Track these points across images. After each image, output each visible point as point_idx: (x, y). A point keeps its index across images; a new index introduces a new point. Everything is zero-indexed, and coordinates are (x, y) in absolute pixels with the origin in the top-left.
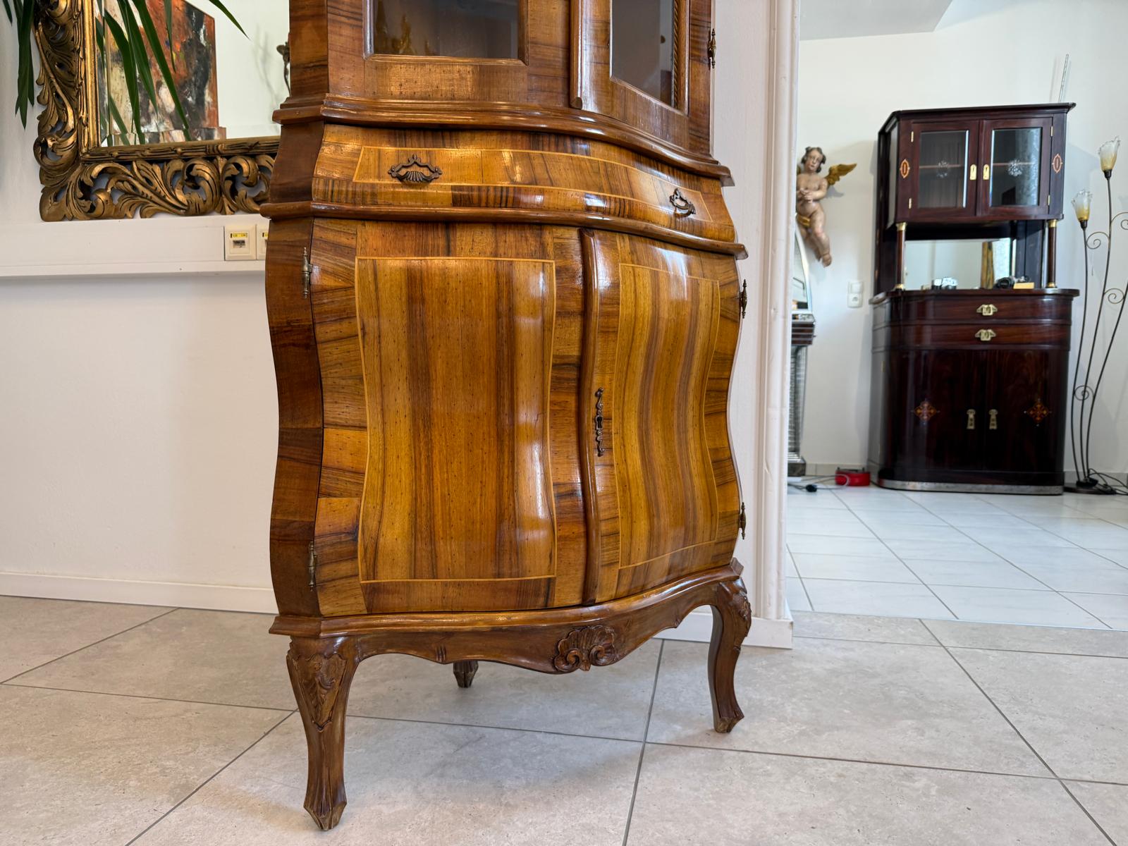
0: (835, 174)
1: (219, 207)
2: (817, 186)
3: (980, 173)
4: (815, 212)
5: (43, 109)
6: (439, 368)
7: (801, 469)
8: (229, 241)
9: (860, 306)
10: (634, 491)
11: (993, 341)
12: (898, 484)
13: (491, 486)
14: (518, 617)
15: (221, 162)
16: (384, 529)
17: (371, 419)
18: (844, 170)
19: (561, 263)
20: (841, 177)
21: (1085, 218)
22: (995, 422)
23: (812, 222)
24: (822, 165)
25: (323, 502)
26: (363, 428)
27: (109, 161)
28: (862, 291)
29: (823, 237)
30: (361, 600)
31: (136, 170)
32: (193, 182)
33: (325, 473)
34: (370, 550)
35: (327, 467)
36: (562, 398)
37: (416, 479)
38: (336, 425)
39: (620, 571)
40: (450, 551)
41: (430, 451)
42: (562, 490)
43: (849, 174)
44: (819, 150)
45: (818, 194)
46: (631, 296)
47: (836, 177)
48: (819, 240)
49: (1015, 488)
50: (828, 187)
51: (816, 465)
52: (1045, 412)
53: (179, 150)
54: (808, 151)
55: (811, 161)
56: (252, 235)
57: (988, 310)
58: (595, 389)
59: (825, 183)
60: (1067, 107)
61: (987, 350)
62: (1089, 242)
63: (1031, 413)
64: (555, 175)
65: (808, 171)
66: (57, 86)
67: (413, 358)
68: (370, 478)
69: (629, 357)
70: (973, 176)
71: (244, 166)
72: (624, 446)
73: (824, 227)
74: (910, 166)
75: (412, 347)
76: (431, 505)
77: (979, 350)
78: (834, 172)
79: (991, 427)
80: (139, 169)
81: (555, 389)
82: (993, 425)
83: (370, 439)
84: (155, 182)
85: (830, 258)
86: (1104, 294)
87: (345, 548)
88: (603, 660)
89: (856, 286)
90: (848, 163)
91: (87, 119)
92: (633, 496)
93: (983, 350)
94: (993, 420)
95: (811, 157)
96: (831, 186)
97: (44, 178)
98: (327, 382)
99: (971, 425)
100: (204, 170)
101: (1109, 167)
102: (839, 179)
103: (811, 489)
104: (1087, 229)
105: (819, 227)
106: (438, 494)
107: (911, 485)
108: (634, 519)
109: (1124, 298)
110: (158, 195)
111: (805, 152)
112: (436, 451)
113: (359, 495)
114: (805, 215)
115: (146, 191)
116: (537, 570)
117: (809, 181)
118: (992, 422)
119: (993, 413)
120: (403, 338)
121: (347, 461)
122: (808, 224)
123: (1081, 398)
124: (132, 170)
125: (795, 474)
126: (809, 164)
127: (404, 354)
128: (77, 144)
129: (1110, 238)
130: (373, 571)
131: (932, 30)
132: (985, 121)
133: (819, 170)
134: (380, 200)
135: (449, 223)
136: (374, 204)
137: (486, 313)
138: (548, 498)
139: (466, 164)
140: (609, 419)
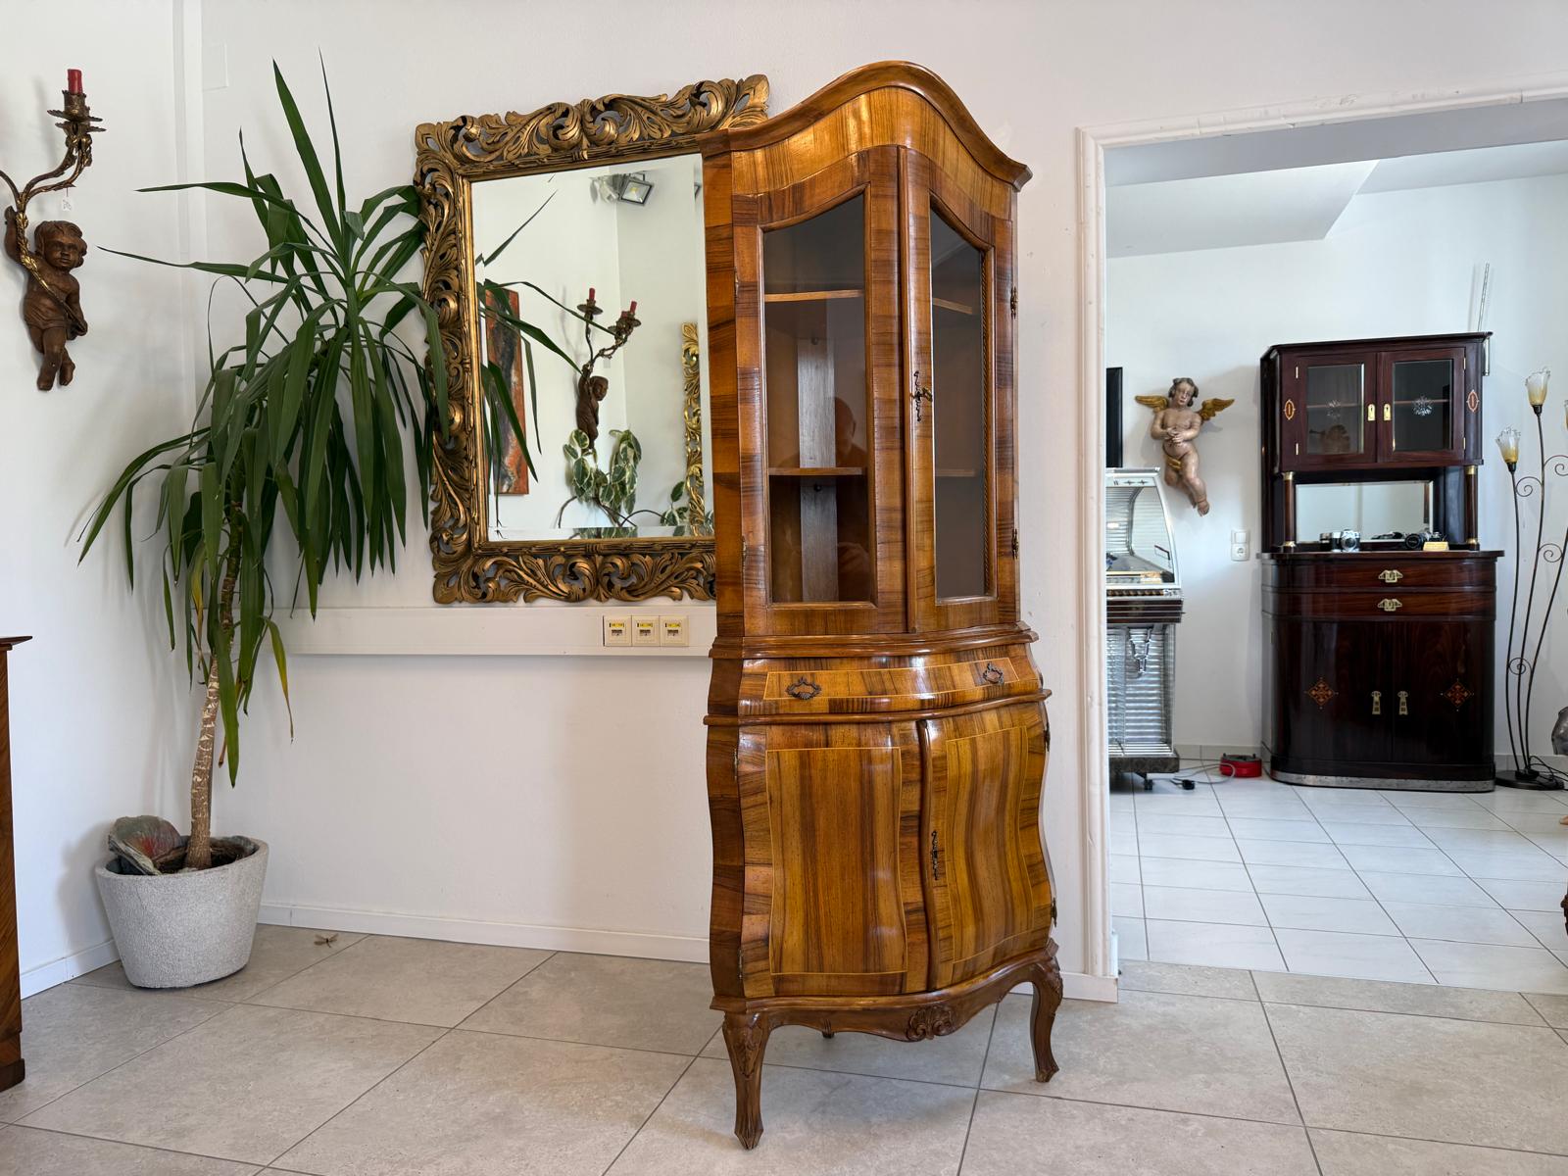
0: (1210, 409)
1: (595, 595)
2: (1187, 423)
3: (1379, 413)
4: (1186, 454)
5: (436, 505)
6: (821, 823)
7: (1173, 764)
8: (608, 630)
9: (1247, 559)
10: (963, 905)
11: (1398, 612)
12: (1294, 777)
13: (859, 906)
14: (882, 1000)
15: (599, 559)
16: (786, 937)
17: (775, 858)
18: (1219, 405)
19: (905, 748)
20: (1217, 413)
21: (1513, 460)
22: (1405, 707)
23: (1184, 465)
24: (1194, 398)
25: (746, 918)
26: (770, 864)
27: (498, 556)
28: (1248, 541)
29: (1197, 482)
30: (772, 986)
31: (522, 563)
32: (573, 574)
33: (745, 898)
34: (778, 952)
35: (747, 894)
36: (908, 839)
37: (806, 901)
38: (753, 864)
39: (954, 965)
40: (832, 954)
41: (815, 879)
42: (910, 908)
43: (1227, 410)
44: (1189, 381)
45: (1189, 434)
47: (1211, 412)
48: (1193, 486)
49: (1433, 784)
50: (1202, 423)
51: (1201, 747)
52: (1466, 694)
53: (562, 549)
54: (1177, 383)
55: (1180, 396)
56: (628, 626)
57: (1391, 576)
58: (931, 831)
59: (1198, 420)
60: (1482, 337)
61: (1392, 622)
62: (1519, 489)
63: (1449, 695)
64: (898, 686)
65: (1178, 406)
66: (449, 488)
67: (803, 816)
68: (776, 900)
69: (956, 804)
70: (1372, 417)
71: (619, 562)
72: (955, 870)
73: (1198, 471)
74: (1295, 407)
75: (803, 810)
76: (817, 918)
77: (1384, 622)
78: (1208, 406)
79: (1401, 713)
80: (525, 563)
81: (902, 835)
82: (1403, 710)
83: (774, 872)
84: (539, 573)
85: (1207, 505)
86: (1538, 550)
87: (760, 952)
88: (943, 1032)
89: (1241, 536)
90: (1224, 398)
91: (479, 518)
93: (1388, 622)
94: (1403, 704)
95: (1180, 391)
96: (1206, 422)
97: (437, 565)
98: (747, 835)
99: (1377, 710)
100: (583, 565)
101: (1538, 401)
102: (1214, 415)
103: (1188, 785)
104: (1516, 472)
105: (1192, 472)
106: (822, 912)
107: (1310, 779)
108: (964, 925)
109: (1563, 556)
110: (542, 584)
111: (1172, 384)
112: (820, 880)
113: (769, 912)
114: (1175, 457)
115: (531, 581)
116: (894, 968)
117: (1178, 418)
118: (1401, 707)
119: (1403, 695)
120: (797, 803)
121: (761, 889)
122: (1178, 467)
123: (1517, 672)
124: (518, 562)
125: (1167, 770)
126: (1177, 400)
127: (797, 814)
128: (469, 540)
129: (1543, 484)
130: (779, 967)
131: (1322, 237)
132: (1383, 353)
133: (1190, 404)
134: (781, 711)
135: (827, 724)
136: (778, 714)
137: (854, 785)
138: (899, 915)
139: (838, 682)
140: (943, 851)
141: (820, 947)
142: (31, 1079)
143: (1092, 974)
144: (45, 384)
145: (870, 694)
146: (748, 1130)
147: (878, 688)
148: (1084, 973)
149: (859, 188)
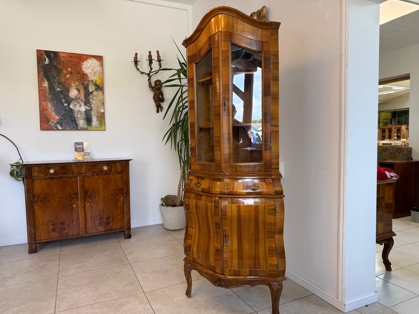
6: (200, 221)
10: (234, 253)
13: (207, 245)
14: (210, 272)
16: (194, 248)
17: (194, 227)
19: (215, 204)
25: (187, 240)
26: (193, 228)
30: (192, 259)
33: (188, 235)
34: (192, 251)
36: (218, 230)
37: (198, 240)
38: (190, 227)
39: (230, 270)
40: (201, 255)
42: (217, 249)
46: (230, 212)
58: (224, 229)
68: (193, 237)
69: (232, 224)
72: (232, 242)
76: (199, 244)
81: (216, 228)
83: (194, 230)
87: (189, 249)
88: (225, 287)
92: (233, 254)
108: (233, 259)
113: (191, 240)
116: (212, 264)
120: (196, 214)
121: (191, 234)
127: (196, 216)
130: (193, 255)
134: (194, 190)
135: (201, 195)
136: (193, 190)
137: (204, 212)
138: (214, 250)
139: (205, 184)
140: (228, 236)
141: (199, 253)
142: (131, 239)
143: (338, 299)
144: (158, 112)
145: (209, 188)
146: (188, 293)
147: (211, 187)
148: (337, 298)
149: (210, 47)
